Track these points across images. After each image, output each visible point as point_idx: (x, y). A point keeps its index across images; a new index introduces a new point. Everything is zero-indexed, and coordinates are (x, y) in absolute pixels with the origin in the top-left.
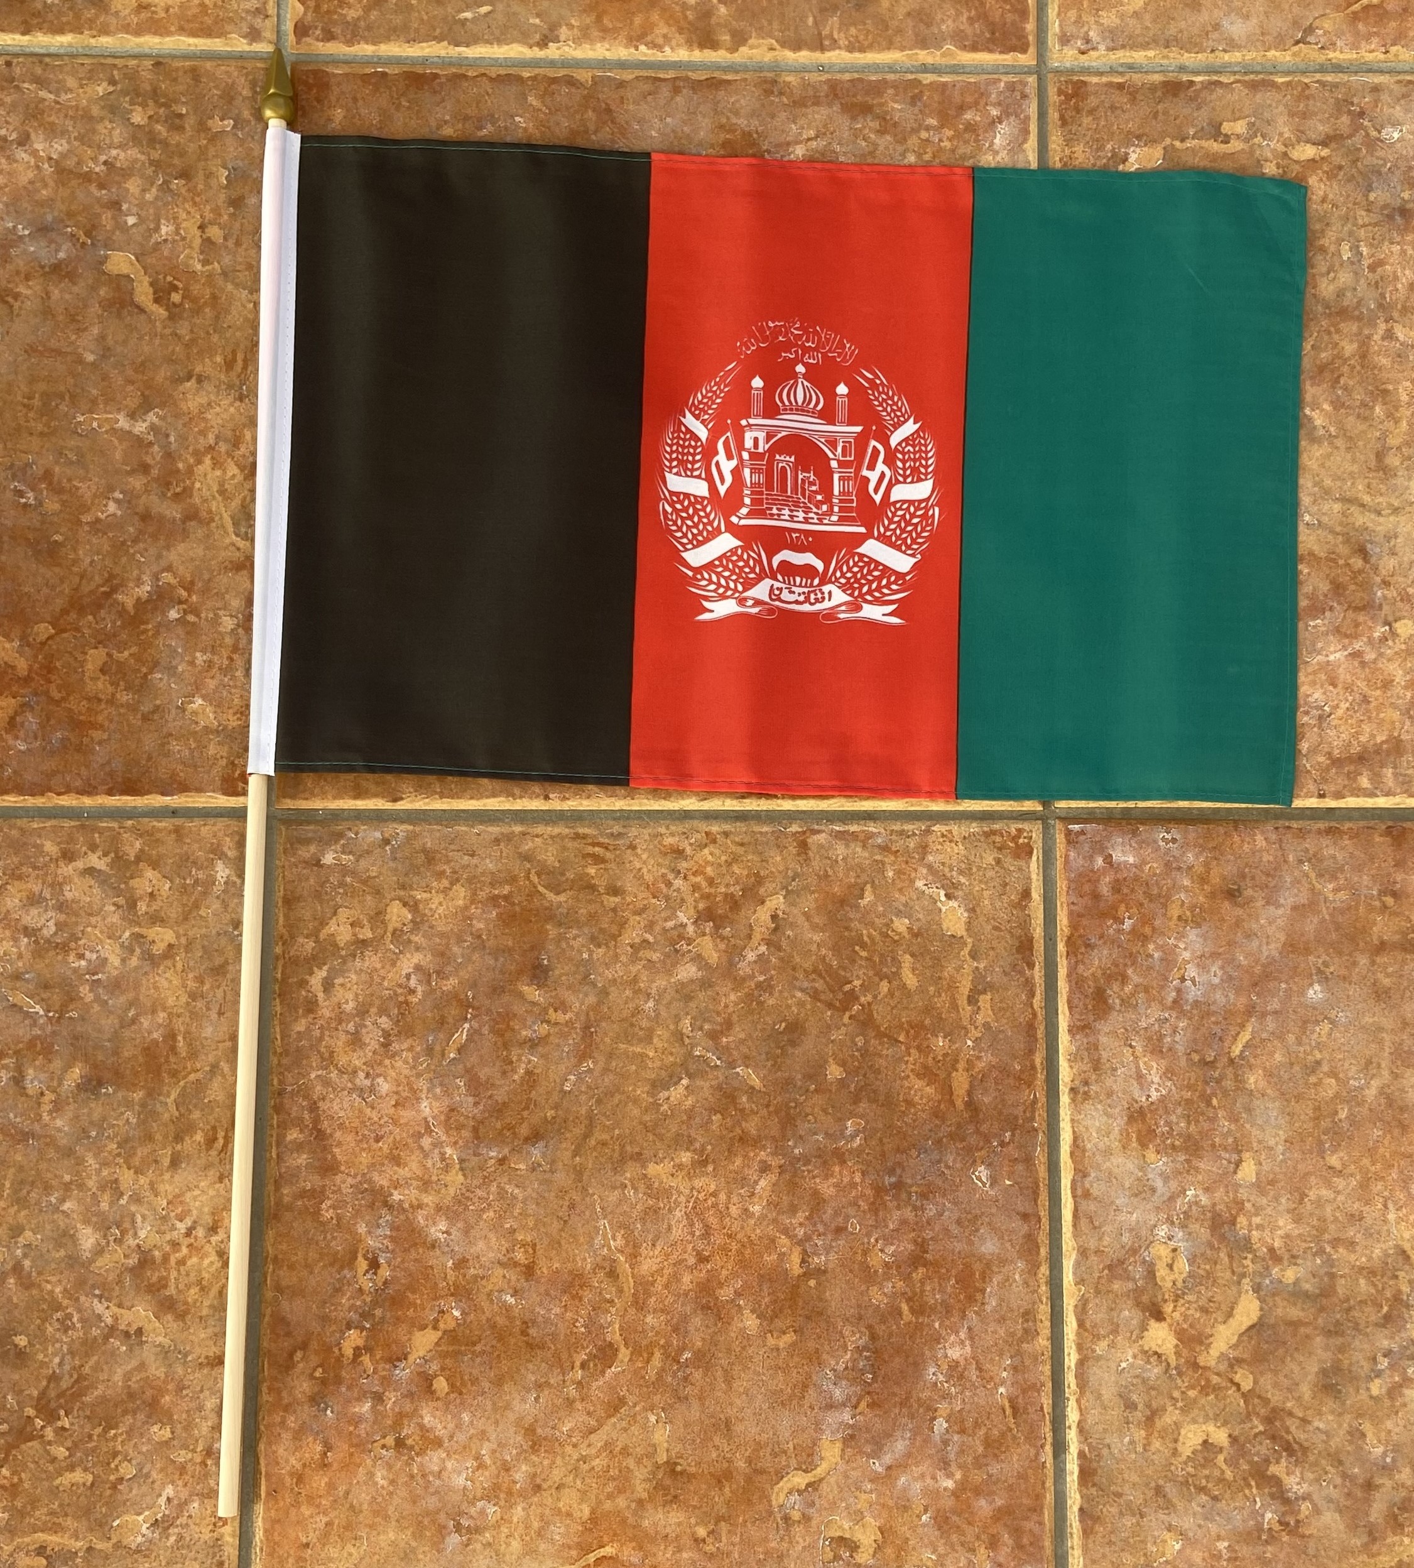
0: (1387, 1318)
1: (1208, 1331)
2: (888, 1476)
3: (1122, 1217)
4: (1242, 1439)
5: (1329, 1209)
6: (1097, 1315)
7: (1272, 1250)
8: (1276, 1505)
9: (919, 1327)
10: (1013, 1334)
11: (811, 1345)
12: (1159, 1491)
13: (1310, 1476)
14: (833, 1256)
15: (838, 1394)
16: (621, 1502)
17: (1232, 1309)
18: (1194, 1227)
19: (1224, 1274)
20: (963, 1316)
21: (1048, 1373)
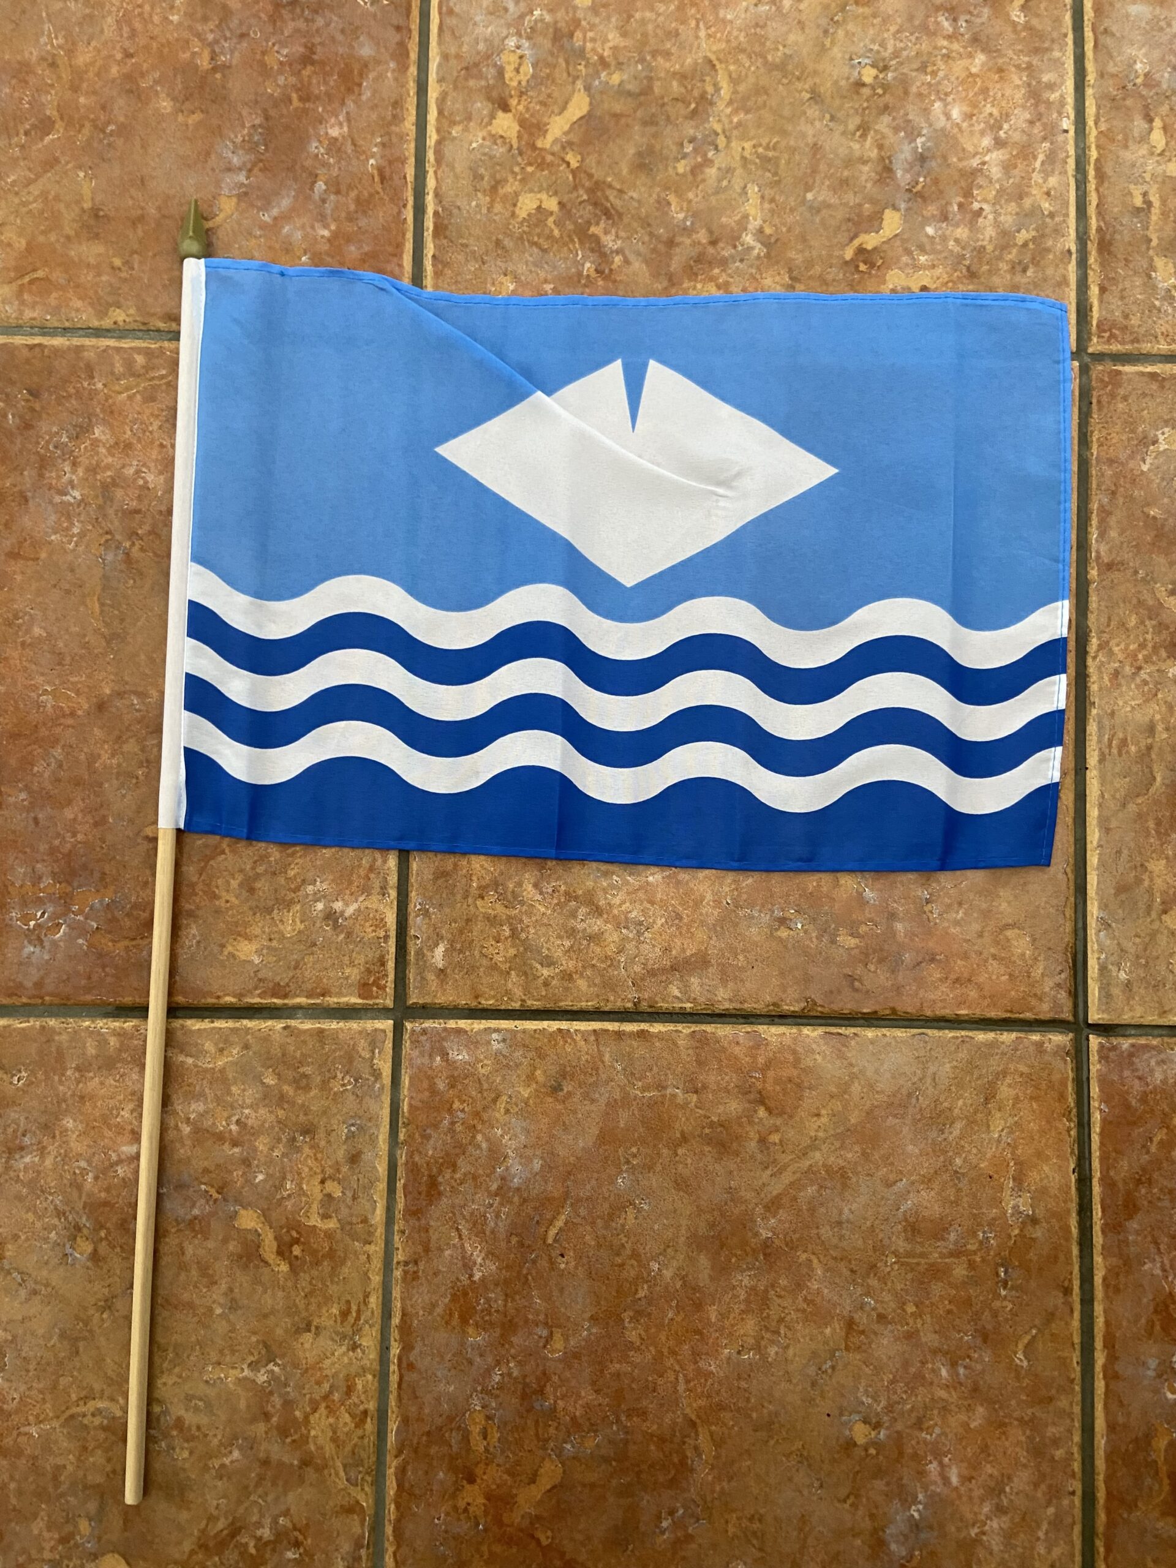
0: (695, 112)
1: (545, 119)
2: (275, 225)
3: (479, 30)
4: (569, 206)
5: (650, 27)
6: (455, 103)
7: (601, 58)
8: (593, 257)
9: (306, 111)
10: (383, 119)
11: (215, 122)
12: (498, 243)
13: (622, 234)
14: (237, 54)
15: (236, 161)
16: (53, 237)
17: (567, 103)
18: (540, 40)
19: (560, 75)
20: (343, 103)
21: (413, 151)
